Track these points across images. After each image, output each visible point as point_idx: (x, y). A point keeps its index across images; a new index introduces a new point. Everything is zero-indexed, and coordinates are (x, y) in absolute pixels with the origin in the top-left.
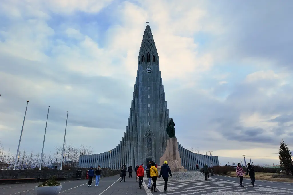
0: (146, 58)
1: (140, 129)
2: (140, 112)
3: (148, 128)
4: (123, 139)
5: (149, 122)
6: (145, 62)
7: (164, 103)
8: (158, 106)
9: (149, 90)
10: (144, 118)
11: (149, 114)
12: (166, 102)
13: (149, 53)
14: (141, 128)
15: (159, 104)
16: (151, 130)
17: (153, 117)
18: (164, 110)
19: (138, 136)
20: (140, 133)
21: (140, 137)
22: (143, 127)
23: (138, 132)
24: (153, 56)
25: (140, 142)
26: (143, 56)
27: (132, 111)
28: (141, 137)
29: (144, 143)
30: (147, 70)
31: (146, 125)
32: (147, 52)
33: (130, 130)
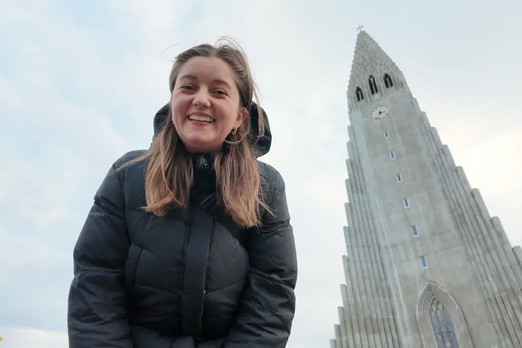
0: (366, 90)
1: (395, 285)
2: (383, 233)
3: (423, 276)
4: (338, 329)
5: (420, 254)
6: (366, 99)
7: (455, 174)
8: (441, 195)
9: (393, 161)
10: (400, 247)
11: (414, 227)
12: (458, 171)
13: (371, 77)
14: (398, 283)
15: (438, 187)
16: (438, 282)
17: (433, 234)
18: (465, 199)
19: (394, 314)
20: (399, 301)
21: (403, 316)
22: (403, 278)
23: (390, 297)
24: (383, 76)
25: (406, 334)
26: (358, 89)
27: (351, 233)
28: (406, 316)
29: (422, 337)
30: (375, 114)
31: (414, 268)
32: (367, 77)
33: (355, 296)
